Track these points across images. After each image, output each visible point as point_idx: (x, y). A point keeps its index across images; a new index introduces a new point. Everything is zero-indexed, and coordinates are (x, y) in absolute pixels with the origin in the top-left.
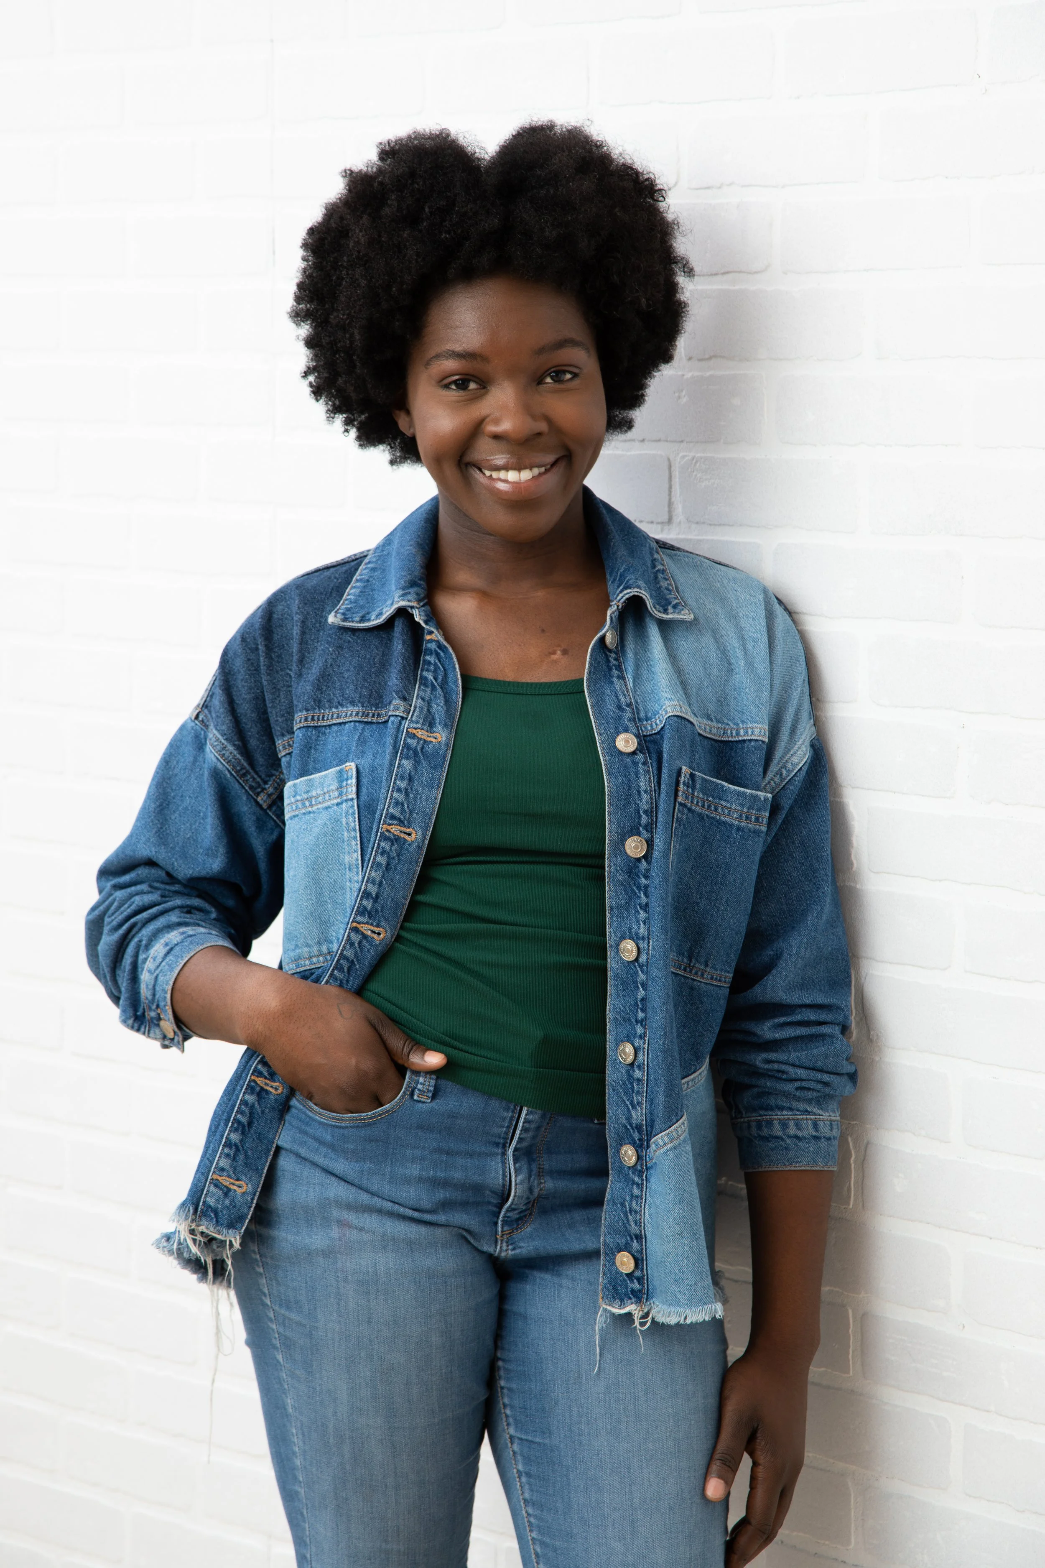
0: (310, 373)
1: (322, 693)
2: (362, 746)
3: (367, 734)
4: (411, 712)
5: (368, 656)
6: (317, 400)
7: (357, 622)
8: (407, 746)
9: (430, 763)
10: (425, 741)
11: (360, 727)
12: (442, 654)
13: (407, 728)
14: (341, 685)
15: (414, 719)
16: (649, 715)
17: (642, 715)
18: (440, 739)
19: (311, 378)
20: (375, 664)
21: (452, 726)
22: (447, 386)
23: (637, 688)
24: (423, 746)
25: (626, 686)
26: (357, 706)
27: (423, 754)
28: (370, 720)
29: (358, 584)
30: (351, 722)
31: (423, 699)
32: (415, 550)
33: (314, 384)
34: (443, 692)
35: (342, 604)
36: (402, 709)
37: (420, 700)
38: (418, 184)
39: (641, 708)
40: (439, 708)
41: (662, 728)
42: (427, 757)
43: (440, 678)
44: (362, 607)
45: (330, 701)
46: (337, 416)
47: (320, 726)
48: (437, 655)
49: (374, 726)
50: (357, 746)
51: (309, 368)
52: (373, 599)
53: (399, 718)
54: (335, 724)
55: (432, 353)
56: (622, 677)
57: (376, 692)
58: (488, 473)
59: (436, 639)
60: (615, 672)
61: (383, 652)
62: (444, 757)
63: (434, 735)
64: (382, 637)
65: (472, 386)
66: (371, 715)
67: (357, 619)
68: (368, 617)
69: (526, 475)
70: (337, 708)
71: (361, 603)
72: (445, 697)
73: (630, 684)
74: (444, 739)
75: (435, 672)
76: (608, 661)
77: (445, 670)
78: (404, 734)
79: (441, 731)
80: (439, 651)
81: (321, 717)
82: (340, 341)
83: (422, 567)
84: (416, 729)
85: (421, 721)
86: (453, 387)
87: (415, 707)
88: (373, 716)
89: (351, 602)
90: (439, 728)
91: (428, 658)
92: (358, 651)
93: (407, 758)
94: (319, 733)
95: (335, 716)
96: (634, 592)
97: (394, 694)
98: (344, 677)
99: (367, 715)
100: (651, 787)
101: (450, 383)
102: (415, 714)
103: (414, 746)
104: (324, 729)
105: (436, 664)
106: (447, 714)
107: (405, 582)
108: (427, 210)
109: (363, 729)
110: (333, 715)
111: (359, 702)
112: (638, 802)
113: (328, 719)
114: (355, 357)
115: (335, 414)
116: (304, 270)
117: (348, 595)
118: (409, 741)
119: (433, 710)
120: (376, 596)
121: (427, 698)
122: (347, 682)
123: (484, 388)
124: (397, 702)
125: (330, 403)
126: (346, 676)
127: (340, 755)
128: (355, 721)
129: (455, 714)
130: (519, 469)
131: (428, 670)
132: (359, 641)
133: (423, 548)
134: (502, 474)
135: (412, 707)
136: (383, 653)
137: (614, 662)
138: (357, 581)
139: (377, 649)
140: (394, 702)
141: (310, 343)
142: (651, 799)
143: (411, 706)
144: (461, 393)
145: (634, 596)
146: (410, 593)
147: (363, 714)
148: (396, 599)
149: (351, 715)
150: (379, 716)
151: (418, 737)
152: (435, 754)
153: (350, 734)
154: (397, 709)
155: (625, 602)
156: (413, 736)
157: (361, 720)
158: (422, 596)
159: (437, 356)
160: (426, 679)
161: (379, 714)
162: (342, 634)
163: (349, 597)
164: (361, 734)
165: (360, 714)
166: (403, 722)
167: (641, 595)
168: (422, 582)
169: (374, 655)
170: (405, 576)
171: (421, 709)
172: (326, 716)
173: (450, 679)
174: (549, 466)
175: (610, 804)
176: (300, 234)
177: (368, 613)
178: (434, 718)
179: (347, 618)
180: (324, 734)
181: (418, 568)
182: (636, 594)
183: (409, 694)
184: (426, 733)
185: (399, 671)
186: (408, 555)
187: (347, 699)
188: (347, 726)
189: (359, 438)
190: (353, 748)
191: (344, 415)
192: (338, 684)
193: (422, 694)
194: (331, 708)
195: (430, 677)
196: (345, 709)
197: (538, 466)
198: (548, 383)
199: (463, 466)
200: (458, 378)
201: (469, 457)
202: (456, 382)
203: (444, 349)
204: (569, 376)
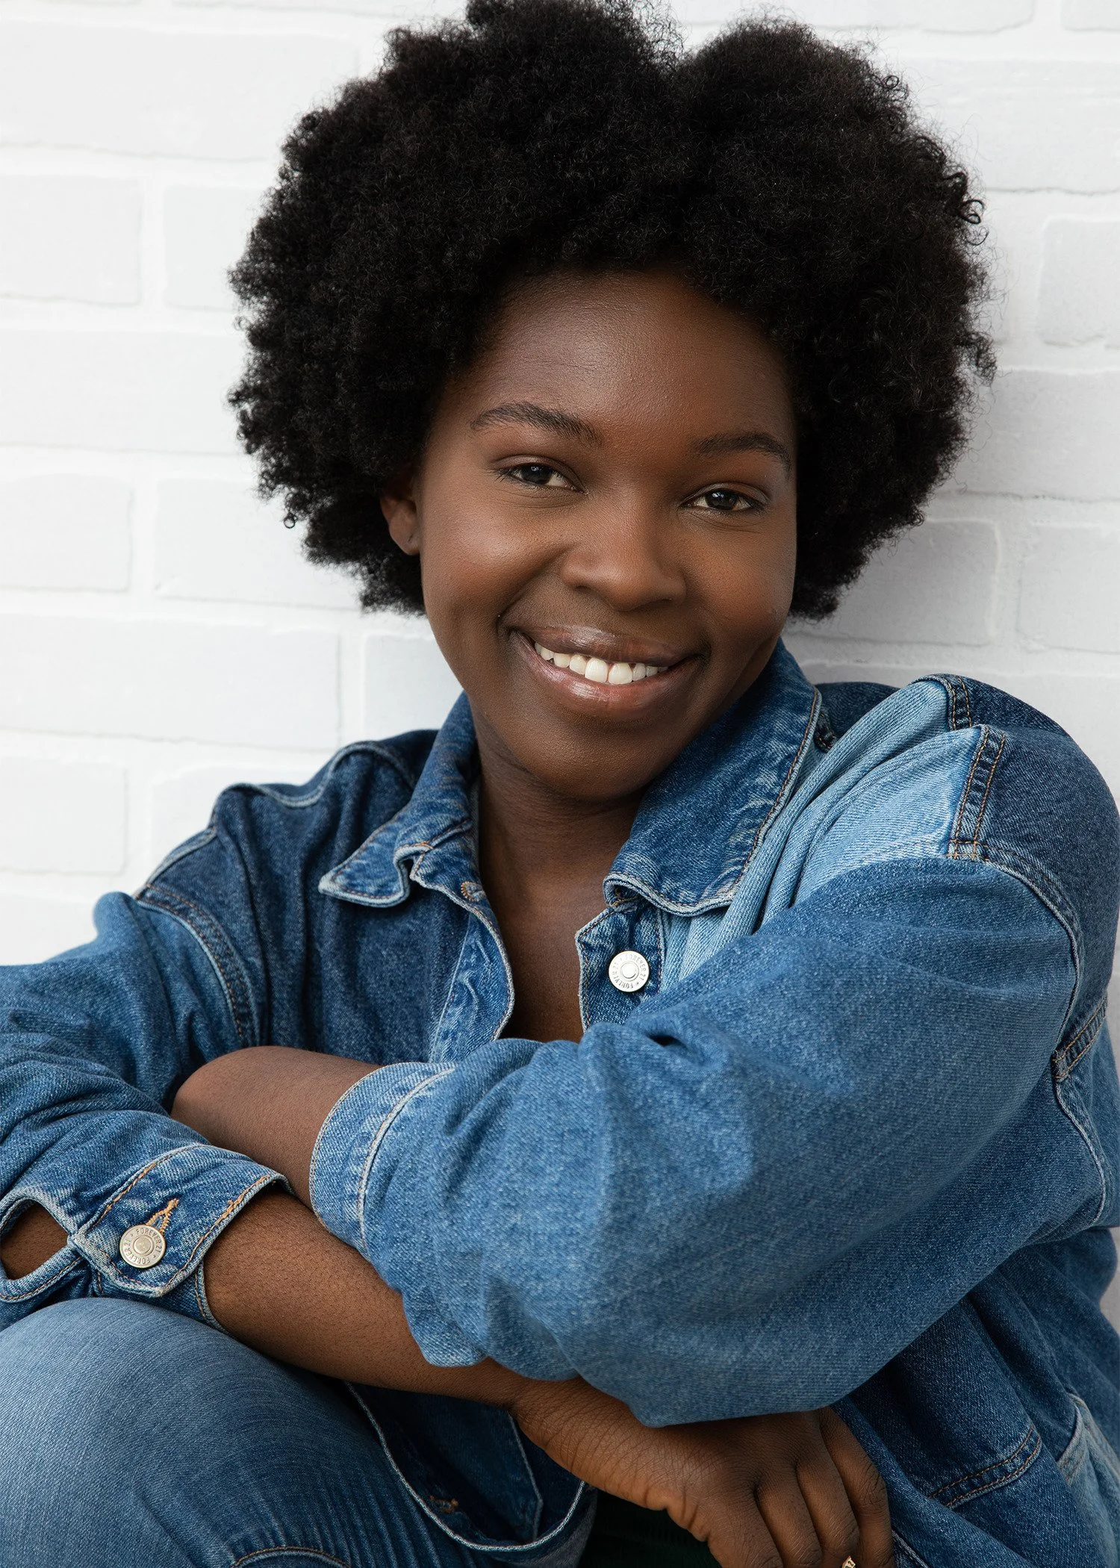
0: (248, 397)
6: (249, 451)
7: (369, 895)
19: (247, 407)
22: (508, 472)
33: (251, 418)
38: (540, 68)
46: (280, 486)
51: (246, 387)
55: (495, 402)
58: (547, 654)
65: (555, 481)
69: (621, 674)
82: (318, 339)
86: (519, 475)
101: (516, 468)
108: (549, 119)
114: (339, 376)
115: (277, 483)
116: (280, 195)
123: (579, 490)
125: (273, 461)
130: (611, 658)
134: (576, 663)
141: (259, 337)
144: (533, 489)
159: (503, 411)
174: (666, 668)
176: (286, 125)
179: (354, 886)
189: (312, 540)
191: (293, 489)
197: (647, 662)
198: (701, 508)
199: (502, 631)
200: (533, 460)
201: (516, 616)
202: (525, 468)
203: (519, 400)
204: (742, 505)
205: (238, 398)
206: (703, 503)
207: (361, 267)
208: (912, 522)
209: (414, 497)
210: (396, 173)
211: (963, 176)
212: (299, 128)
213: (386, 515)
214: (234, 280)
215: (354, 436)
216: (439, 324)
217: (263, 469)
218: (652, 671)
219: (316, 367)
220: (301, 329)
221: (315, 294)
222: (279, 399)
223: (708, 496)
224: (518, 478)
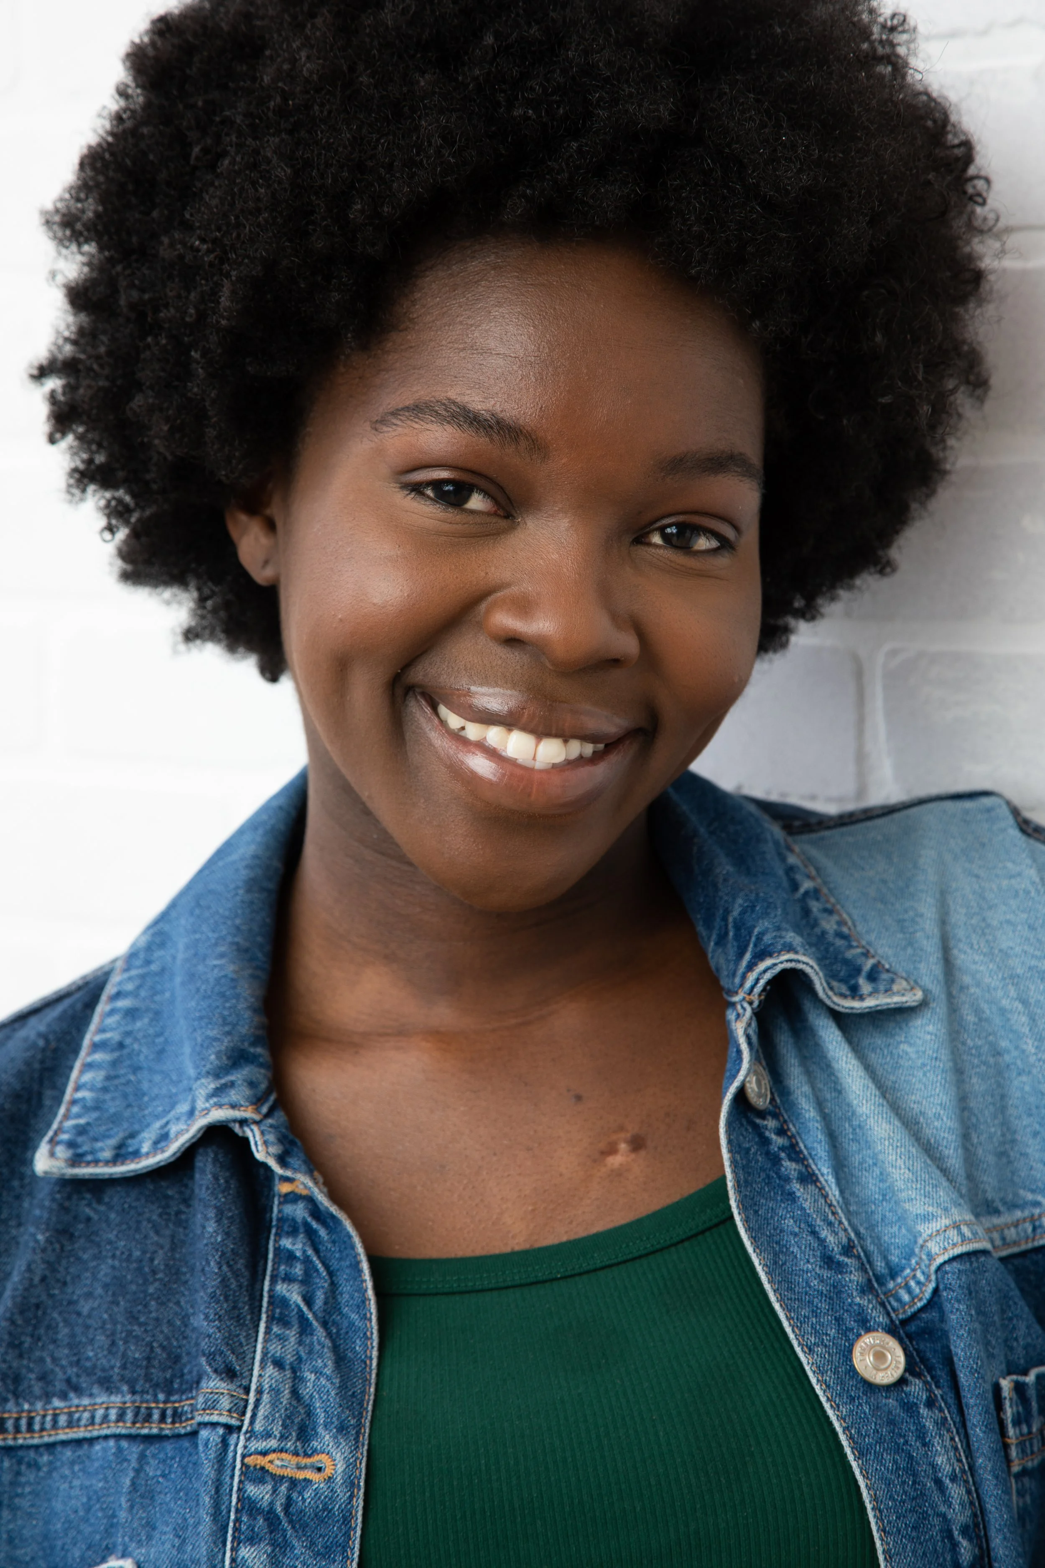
1: (21, 1356)
2: (143, 1507)
3: (153, 1464)
4: (250, 1407)
5: (137, 1253)
7: (107, 1163)
8: (248, 1506)
9: (313, 1543)
10: (293, 1483)
11: (133, 1451)
12: (323, 1232)
13: (244, 1456)
14: (73, 1336)
15: (258, 1426)
16: (894, 1259)
17: (880, 1265)
18: (328, 1471)
20: (154, 1272)
21: (359, 1426)
22: (416, 488)
23: (847, 1195)
24: (289, 1498)
25: (825, 1197)
26: (118, 1391)
27: (291, 1522)
28: (155, 1431)
29: (98, 1057)
30: (106, 1437)
31: (279, 1364)
32: (232, 967)
33: (62, 400)
34: (329, 1335)
35: (66, 1117)
36: (225, 1403)
37: (270, 1370)
39: (871, 1248)
40: (323, 1381)
41: (936, 1291)
42: (304, 1526)
43: (320, 1298)
44: (115, 1119)
45: (43, 1377)
47: (21, 1447)
48: (311, 1234)
49: (169, 1447)
50: (132, 1507)
52: (140, 1094)
53: (221, 1431)
54: (64, 1443)
55: (407, 397)
56: (809, 1178)
57: (163, 1348)
59: (304, 1192)
60: (789, 1167)
61: (173, 1237)
62: (347, 1519)
63: (316, 1458)
64: (167, 1197)
65: (476, 502)
66: (156, 1416)
67: (107, 1154)
68: (132, 1144)
69: (552, 751)
70: (64, 1396)
71: (112, 1107)
72: (335, 1348)
73: (834, 1192)
74: (341, 1467)
75: (307, 1280)
76: (765, 1142)
77: (331, 1274)
78: (237, 1473)
79: (331, 1447)
80: (315, 1225)
81: (23, 1422)
83: (255, 1011)
84: (264, 1453)
85: (277, 1430)
86: (429, 492)
87: (259, 1392)
88: (163, 1418)
89: (87, 1109)
90: (325, 1438)
91: (286, 1243)
92: (110, 1242)
93: (252, 1540)
94: (20, 1462)
95: (63, 1420)
96: (781, 961)
97: (203, 1360)
98: (79, 1314)
99: (148, 1418)
100: (959, 1461)
101: (426, 484)
102: (261, 1413)
103: (265, 1504)
104: (32, 1454)
105: (307, 1261)
106: (343, 1398)
107: (218, 1054)
109: (142, 1457)
110: (55, 1417)
111: (122, 1379)
112: (943, 1509)
113: (42, 1429)
117: (77, 1088)
118: (252, 1490)
119: (307, 1390)
120: (145, 1086)
121: (289, 1359)
122: (88, 1327)
123: (508, 516)
124: (213, 1384)
126: (85, 1310)
127: (87, 1529)
128: (118, 1437)
129: (363, 1392)
131: (288, 1279)
132: (113, 1216)
133: (251, 960)
134: (494, 735)
135: (252, 1394)
136: (173, 1242)
137: (778, 1141)
138: (96, 1047)
139: (157, 1233)
140: (203, 1384)
141: (81, 297)
142: (969, 1492)
143: (247, 1390)
144: (451, 514)
145: (784, 972)
146: (232, 1084)
147: (136, 1415)
148: (200, 1104)
149: (105, 1418)
150: (177, 1416)
151: (273, 1476)
152: (323, 1514)
153: (109, 1474)
154: (210, 1406)
155: (764, 990)
156: (261, 1475)
157: (133, 1431)
158: (263, 1086)
159: (418, 409)
160: (284, 1302)
161: (175, 1410)
162: (69, 1198)
163: (79, 1095)
164: (138, 1471)
165: (129, 1416)
166: (232, 1440)
167: (800, 966)
168: (259, 1050)
169: (152, 1248)
170: (216, 1039)
171: (276, 1392)
172: (38, 1419)
173: (346, 1297)
174: (604, 745)
175: (884, 1530)
177: (132, 1135)
178: (309, 1414)
179: (81, 1155)
180: (35, 1466)
181: (247, 1014)
182: (789, 965)
183: (241, 1356)
184: (294, 1460)
185: (213, 1296)
186: (218, 980)
187: (90, 1372)
188: (97, 1447)
190: (123, 1515)
192: (64, 1332)
193: (275, 1348)
194: (47, 1397)
195: (294, 1295)
196: (86, 1401)
197: (584, 738)
198: (656, 546)
199: (399, 691)
200: (444, 474)
201: (419, 674)
202: (437, 485)
203: (441, 395)
204: (703, 543)
205: (42, 373)
206: (657, 539)
207: (237, 217)
208: (882, 572)
209: (274, 510)
210: (285, 99)
211: (967, 146)
212: (147, 32)
213: (234, 533)
214: (48, 223)
215: (211, 433)
216: (336, 296)
217: (73, 465)
218: (589, 749)
219: (164, 341)
220: (143, 290)
221: (165, 250)
222: (107, 378)
223: (662, 530)
224: (428, 497)
